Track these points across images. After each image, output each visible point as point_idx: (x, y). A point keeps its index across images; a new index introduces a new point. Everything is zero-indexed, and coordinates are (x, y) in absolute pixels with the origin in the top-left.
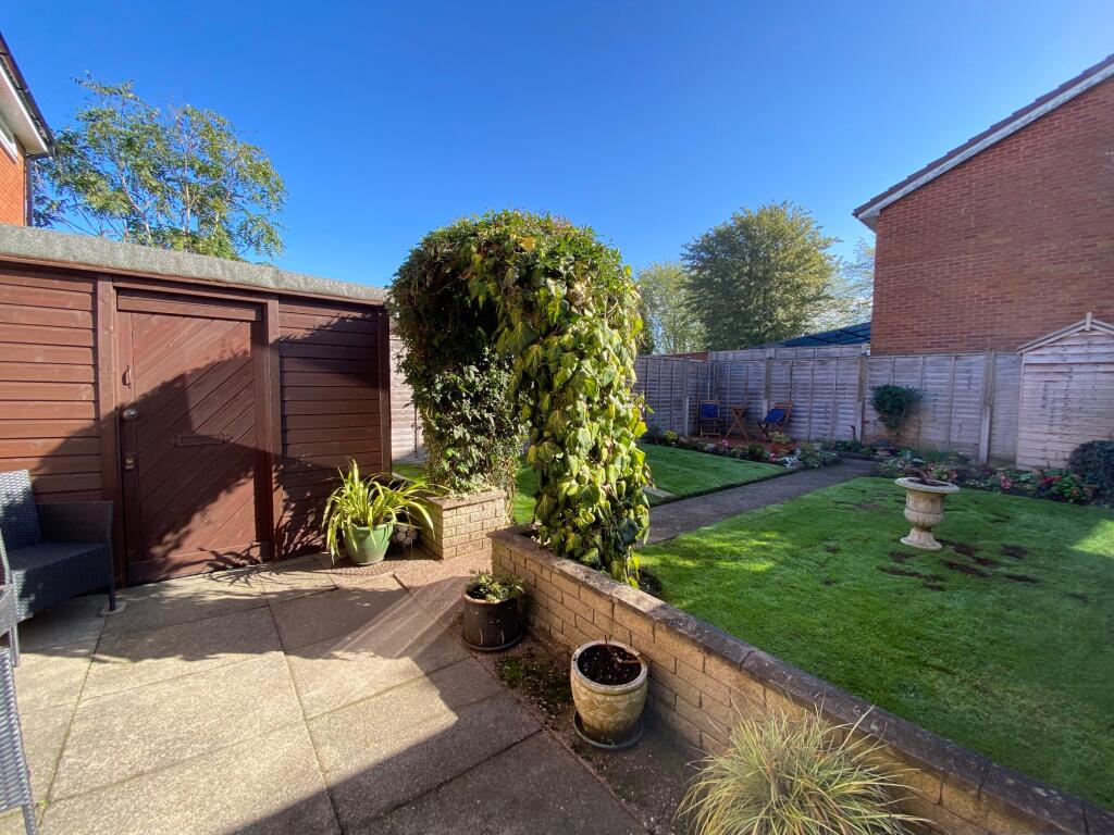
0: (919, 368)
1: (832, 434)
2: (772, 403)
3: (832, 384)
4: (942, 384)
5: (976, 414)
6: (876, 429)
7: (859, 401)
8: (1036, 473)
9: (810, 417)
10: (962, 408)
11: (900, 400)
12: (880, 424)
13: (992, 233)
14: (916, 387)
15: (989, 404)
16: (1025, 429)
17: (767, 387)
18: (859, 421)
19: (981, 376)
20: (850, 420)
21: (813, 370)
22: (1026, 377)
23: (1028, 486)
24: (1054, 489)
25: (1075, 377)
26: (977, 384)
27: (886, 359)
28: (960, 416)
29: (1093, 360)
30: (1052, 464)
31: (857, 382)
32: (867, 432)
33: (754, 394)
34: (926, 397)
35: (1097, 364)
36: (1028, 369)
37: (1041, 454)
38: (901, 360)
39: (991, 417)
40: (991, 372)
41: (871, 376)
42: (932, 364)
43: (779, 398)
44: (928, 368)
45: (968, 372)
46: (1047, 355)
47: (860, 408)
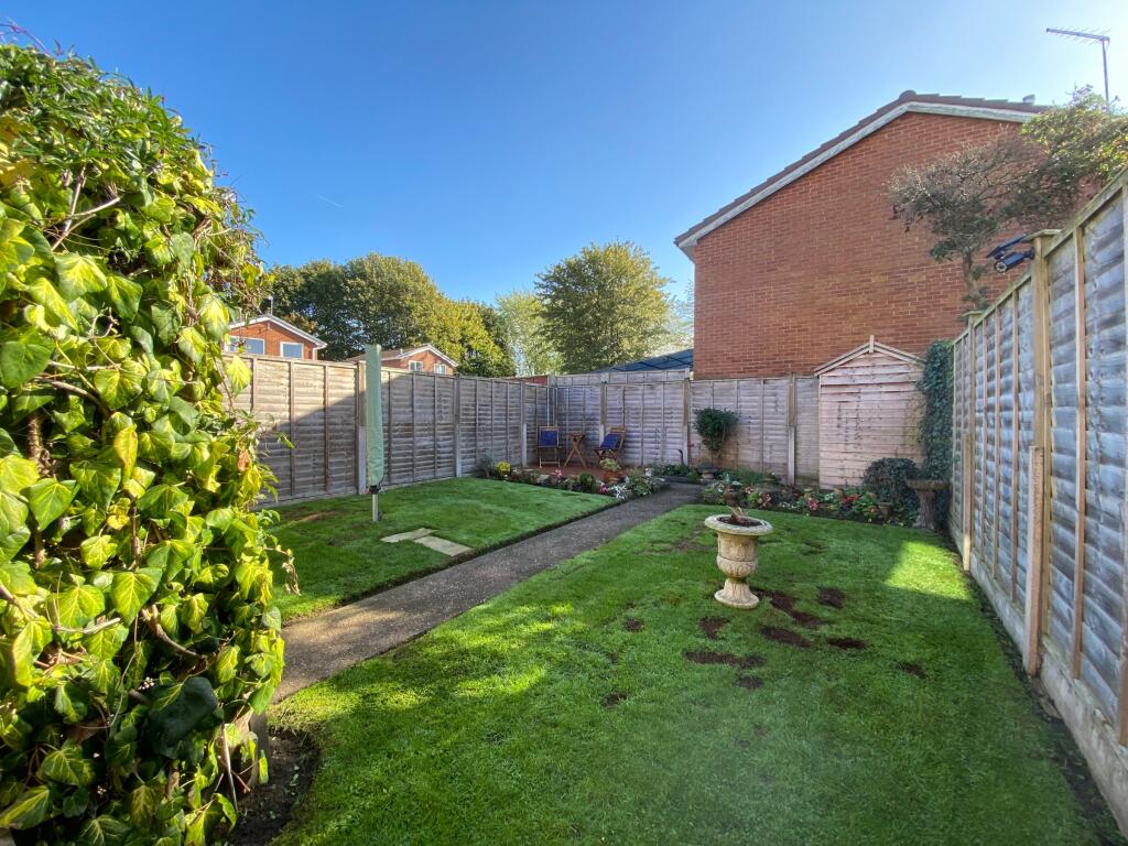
0: (735, 391)
1: (663, 459)
2: (608, 429)
3: (660, 409)
4: (754, 407)
5: (782, 435)
6: (701, 452)
7: (684, 424)
8: (837, 492)
9: (642, 443)
10: (771, 429)
11: (719, 423)
12: (704, 447)
13: (789, 268)
14: (732, 410)
15: (793, 425)
16: (824, 449)
17: (603, 412)
18: (686, 444)
19: (785, 399)
20: (677, 444)
21: (643, 395)
22: (823, 398)
23: (832, 507)
24: (854, 508)
25: (863, 397)
26: (783, 407)
27: (707, 383)
28: (770, 437)
29: (876, 381)
30: (850, 482)
31: (682, 406)
32: (693, 455)
33: (591, 420)
34: (741, 420)
35: (880, 384)
36: (825, 390)
37: (840, 473)
38: (719, 384)
39: (796, 437)
40: (793, 395)
41: (694, 400)
42: (745, 388)
43: (614, 424)
44: (742, 392)
45: (775, 395)
46: (839, 376)
47: (686, 431)
